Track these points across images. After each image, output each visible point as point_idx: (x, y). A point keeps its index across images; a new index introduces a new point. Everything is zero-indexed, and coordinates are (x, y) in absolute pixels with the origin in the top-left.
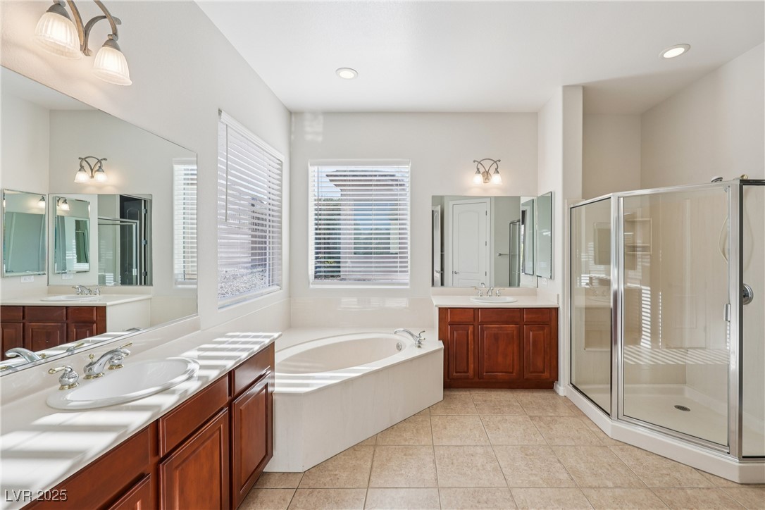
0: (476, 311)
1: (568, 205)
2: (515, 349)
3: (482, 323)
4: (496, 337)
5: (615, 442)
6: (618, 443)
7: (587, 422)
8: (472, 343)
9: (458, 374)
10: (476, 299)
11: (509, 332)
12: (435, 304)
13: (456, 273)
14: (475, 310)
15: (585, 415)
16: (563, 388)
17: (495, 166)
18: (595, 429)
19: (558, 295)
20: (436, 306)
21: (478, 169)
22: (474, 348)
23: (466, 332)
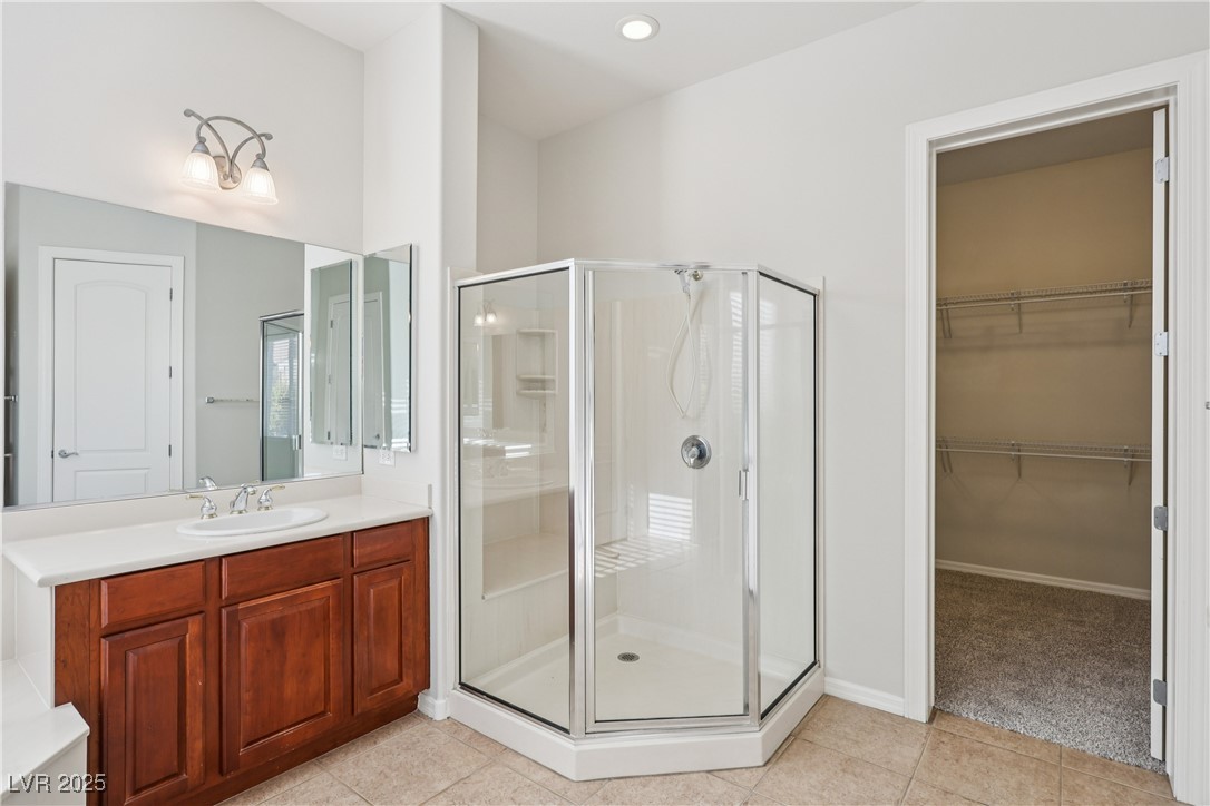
0: (213, 567)
1: (453, 280)
2: (333, 644)
3: (233, 601)
4: (278, 631)
5: (584, 787)
6: (591, 785)
7: (519, 763)
8: (199, 671)
9: (144, 794)
10: (198, 527)
11: (313, 605)
12: (36, 577)
13: (64, 455)
14: (210, 566)
15: (507, 748)
16: (441, 701)
17: (254, 147)
18: (541, 776)
19: (430, 487)
20: (42, 583)
21: (202, 141)
22: (205, 684)
23: (172, 644)
